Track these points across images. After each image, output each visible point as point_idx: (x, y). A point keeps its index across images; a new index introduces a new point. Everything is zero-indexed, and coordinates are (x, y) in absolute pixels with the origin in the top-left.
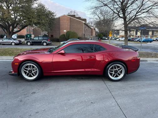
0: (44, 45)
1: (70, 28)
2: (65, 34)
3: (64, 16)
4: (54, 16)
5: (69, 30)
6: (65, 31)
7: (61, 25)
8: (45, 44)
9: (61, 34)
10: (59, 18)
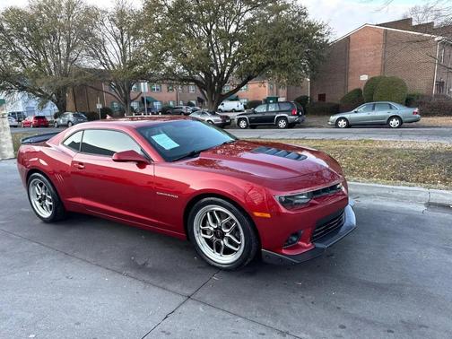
0: (279, 128)
1: (384, 67)
2: (362, 88)
3: (366, 28)
4: (322, 35)
5: (377, 74)
6: (364, 78)
7: (351, 59)
8: (282, 124)
9: (351, 88)
10: (348, 38)
